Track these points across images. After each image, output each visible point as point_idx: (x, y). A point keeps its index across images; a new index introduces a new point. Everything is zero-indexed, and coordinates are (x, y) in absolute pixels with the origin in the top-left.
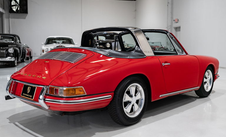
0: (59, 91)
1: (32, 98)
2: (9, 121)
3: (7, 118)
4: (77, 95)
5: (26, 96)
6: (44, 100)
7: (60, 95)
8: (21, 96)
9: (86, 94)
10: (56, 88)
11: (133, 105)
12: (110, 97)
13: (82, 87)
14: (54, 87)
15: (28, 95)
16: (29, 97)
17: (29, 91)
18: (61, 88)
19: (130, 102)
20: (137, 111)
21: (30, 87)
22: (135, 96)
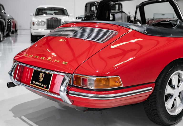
0: (88, 82)
1: (47, 88)
2: (13, 115)
3: (10, 110)
4: (111, 87)
5: (37, 85)
6: (67, 93)
7: (90, 87)
8: (31, 84)
9: (123, 86)
10: (84, 77)
11: (175, 100)
12: (151, 89)
13: (119, 76)
14: (81, 76)
15: (40, 84)
16: (43, 87)
17: (41, 79)
18: (90, 77)
19: (172, 96)
20: (178, 106)
21: (43, 74)
22: (178, 87)
